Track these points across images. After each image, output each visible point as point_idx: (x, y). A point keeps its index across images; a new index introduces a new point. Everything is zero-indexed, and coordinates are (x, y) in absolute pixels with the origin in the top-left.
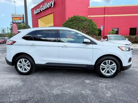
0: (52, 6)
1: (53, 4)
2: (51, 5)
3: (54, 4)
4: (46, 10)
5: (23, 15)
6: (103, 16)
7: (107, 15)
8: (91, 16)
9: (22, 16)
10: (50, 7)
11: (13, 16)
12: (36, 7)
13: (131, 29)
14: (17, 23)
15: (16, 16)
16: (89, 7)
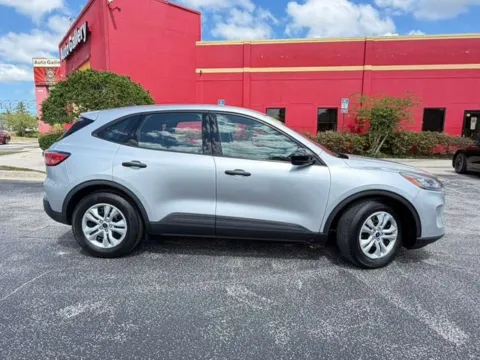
0: (85, 40)
1: (85, 33)
8: (205, 71)
12: (66, 38)
14: (47, 85)
16: (198, 43)
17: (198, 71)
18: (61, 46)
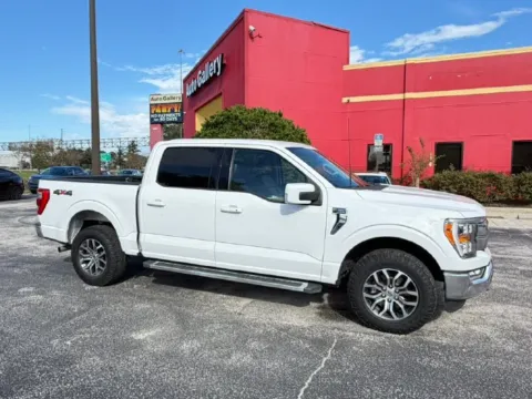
0: (218, 73)
1: (219, 66)
2: (217, 69)
3: (223, 65)
6: (399, 97)
7: (416, 91)
8: (354, 100)
9: (177, 101)
10: (215, 75)
11: (153, 102)
12: (192, 73)
14: (162, 123)
15: (163, 102)
17: (345, 100)
18: (187, 81)
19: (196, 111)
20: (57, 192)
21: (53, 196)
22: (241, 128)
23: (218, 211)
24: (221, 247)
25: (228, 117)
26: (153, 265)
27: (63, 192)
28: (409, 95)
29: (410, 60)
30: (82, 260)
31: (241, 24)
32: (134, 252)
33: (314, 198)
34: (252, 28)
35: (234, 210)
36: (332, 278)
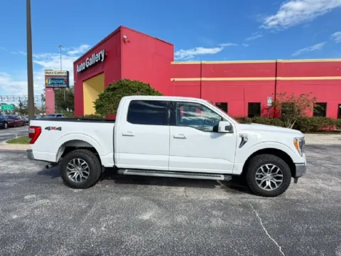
0: (102, 60)
1: (103, 56)
2: (101, 58)
3: (105, 56)
4: (93, 65)
5: (68, 72)
6: (199, 79)
7: (206, 77)
8: (176, 80)
9: (64, 75)
10: (100, 61)
11: (47, 74)
13: (250, 104)
14: (54, 87)
16: (172, 63)
17: (172, 79)
18: (76, 63)
19: (84, 81)
20: (48, 128)
21: (44, 131)
22: (130, 91)
23: (172, 138)
24: (173, 159)
25: (121, 85)
26: (126, 172)
27: (54, 128)
28: (203, 79)
29: (204, 62)
30: (68, 173)
31: (118, 34)
32: (111, 165)
33: (229, 129)
34: (125, 37)
35: (183, 137)
36: (239, 171)
